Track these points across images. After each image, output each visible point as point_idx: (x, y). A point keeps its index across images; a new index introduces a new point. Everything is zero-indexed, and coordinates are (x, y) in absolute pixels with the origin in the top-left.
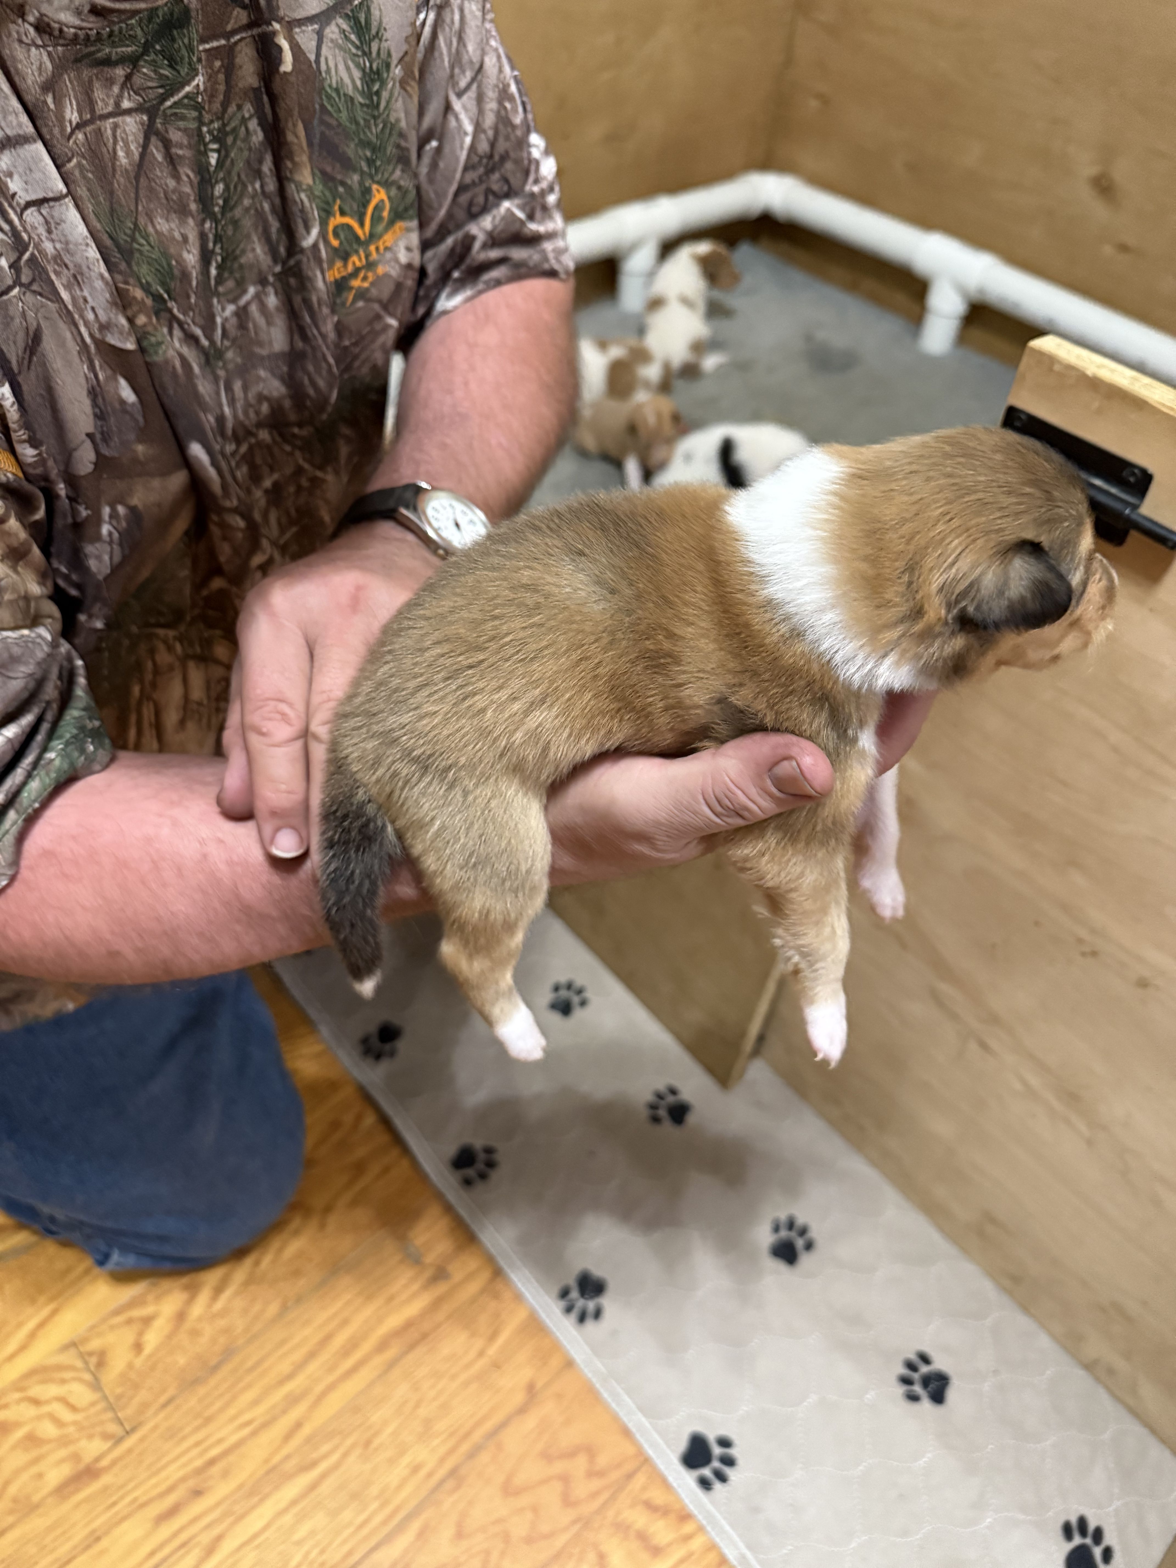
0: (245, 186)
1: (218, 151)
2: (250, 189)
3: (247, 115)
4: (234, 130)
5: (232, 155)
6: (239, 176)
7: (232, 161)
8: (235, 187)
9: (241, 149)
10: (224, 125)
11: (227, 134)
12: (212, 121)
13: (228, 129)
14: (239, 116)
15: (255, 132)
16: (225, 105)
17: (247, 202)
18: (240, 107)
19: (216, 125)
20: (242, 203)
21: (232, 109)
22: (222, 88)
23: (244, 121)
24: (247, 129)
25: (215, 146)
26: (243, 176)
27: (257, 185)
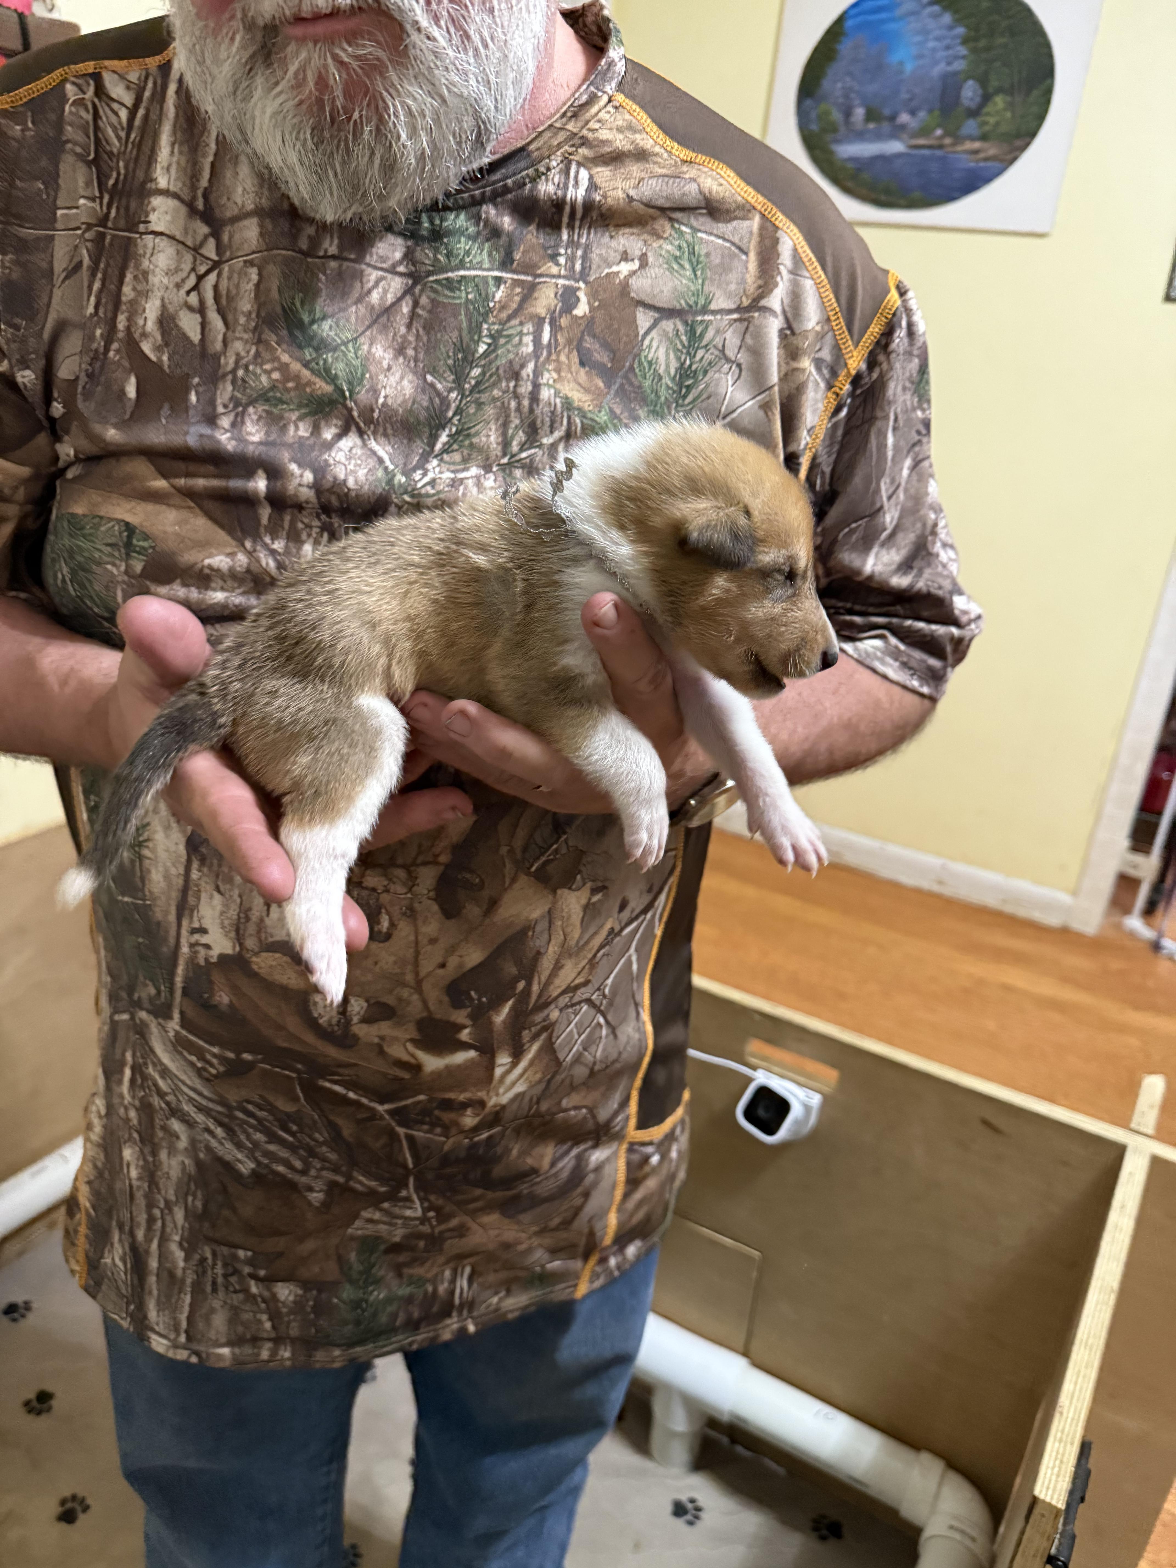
0: (500, 380)
1: (489, 345)
2: (504, 384)
3: (525, 331)
4: (509, 336)
5: (499, 352)
6: (498, 369)
7: (497, 356)
8: (491, 376)
9: (509, 351)
10: (503, 330)
11: (502, 336)
12: (494, 324)
13: (505, 333)
14: (519, 329)
15: (527, 345)
16: (510, 318)
17: (496, 393)
18: (521, 324)
19: (496, 327)
20: (491, 391)
21: (515, 322)
22: (514, 306)
23: (521, 334)
24: (521, 340)
25: (489, 341)
26: (501, 371)
27: (512, 384)
